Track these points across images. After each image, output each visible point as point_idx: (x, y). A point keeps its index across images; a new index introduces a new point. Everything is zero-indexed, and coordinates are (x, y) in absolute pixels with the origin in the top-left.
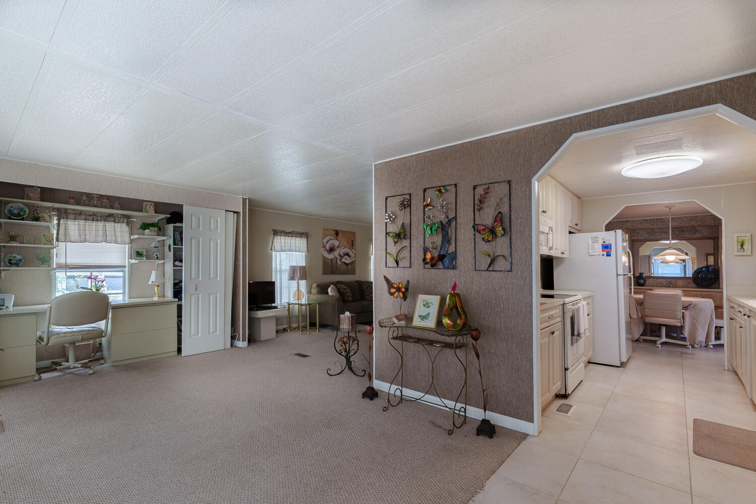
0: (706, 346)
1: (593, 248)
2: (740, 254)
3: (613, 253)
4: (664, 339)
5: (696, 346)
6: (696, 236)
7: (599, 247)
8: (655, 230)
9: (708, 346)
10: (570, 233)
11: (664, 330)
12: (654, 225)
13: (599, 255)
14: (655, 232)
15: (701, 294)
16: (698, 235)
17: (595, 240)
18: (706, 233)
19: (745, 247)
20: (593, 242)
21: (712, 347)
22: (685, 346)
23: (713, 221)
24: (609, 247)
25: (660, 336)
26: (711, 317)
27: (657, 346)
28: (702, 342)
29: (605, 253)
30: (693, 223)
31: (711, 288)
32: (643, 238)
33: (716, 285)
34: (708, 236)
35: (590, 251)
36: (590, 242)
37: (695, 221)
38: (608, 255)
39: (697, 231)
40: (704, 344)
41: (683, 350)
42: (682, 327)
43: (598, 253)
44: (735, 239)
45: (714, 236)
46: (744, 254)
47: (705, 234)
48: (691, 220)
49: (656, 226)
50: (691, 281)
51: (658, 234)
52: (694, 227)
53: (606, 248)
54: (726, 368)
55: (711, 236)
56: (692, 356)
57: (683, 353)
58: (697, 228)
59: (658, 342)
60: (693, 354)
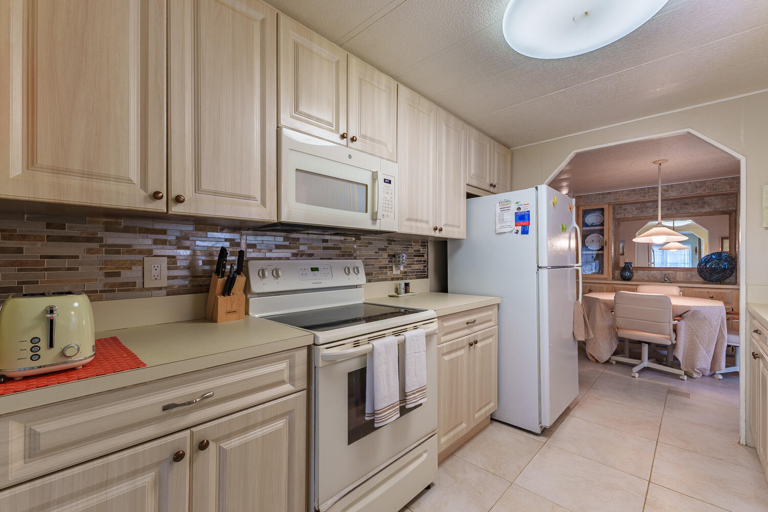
0: (712, 375)
1: (501, 221)
3: (532, 228)
4: (646, 363)
5: (695, 375)
6: (704, 210)
7: (510, 218)
8: (648, 205)
9: (715, 376)
10: (469, 196)
11: (645, 350)
12: (644, 197)
13: (511, 232)
14: (646, 208)
15: (708, 292)
16: (707, 209)
17: (505, 208)
18: (718, 204)
20: (503, 209)
21: (721, 377)
22: (677, 376)
23: (728, 187)
24: (526, 217)
25: (639, 357)
26: (721, 331)
27: (633, 375)
28: (705, 369)
29: (519, 228)
30: (700, 192)
31: (724, 284)
32: (630, 216)
33: (732, 278)
34: (721, 210)
35: (498, 226)
36: (498, 211)
37: (703, 189)
38: (525, 232)
39: (705, 203)
40: (708, 373)
41: (672, 384)
42: (674, 346)
43: (510, 229)
45: (730, 209)
47: (718, 207)
48: (697, 187)
49: (647, 199)
50: (695, 273)
51: (651, 210)
52: (701, 197)
53: (522, 219)
54: (743, 441)
55: (726, 209)
56: (685, 400)
57: (670, 391)
58: (706, 199)
59: (635, 369)
60: (687, 395)
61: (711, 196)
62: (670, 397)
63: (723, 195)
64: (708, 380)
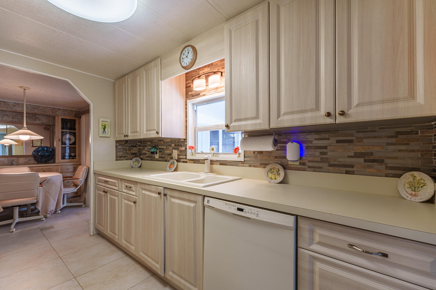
0: (55, 212)
2: (103, 135)
4: (18, 220)
5: (48, 216)
9: (57, 212)
11: (16, 211)
15: (42, 169)
16: (38, 122)
18: (44, 120)
19: (106, 130)
21: (60, 212)
22: (39, 220)
25: (11, 217)
26: (61, 188)
27: (11, 231)
28: (53, 210)
30: (36, 111)
31: (49, 163)
33: (52, 161)
34: (46, 123)
37: (38, 110)
39: (37, 118)
41: (40, 225)
44: (100, 123)
45: (50, 124)
46: (106, 135)
48: (34, 108)
50: (31, 158)
52: (35, 114)
54: (92, 234)
55: (48, 124)
56: (53, 230)
57: (42, 230)
58: (37, 116)
59: (13, 226)
60: (52, 227)
61: (40, 115)
62: (44, 232)
63: (47, 115)
64: (54, 216)
